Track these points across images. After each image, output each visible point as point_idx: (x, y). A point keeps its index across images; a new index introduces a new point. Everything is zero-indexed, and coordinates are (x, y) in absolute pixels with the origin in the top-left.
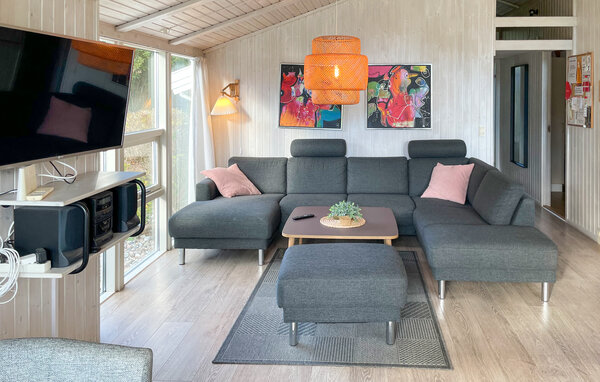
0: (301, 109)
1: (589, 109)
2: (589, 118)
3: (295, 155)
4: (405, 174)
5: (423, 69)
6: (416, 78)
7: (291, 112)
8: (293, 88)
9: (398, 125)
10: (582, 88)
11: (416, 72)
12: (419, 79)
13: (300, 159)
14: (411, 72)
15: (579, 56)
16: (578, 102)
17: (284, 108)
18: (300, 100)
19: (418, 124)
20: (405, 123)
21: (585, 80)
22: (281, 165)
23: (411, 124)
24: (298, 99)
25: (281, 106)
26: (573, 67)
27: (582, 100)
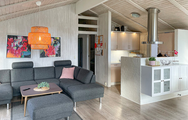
0: (16, 51)
1: (102, 51)
2: (102, 53)
3: (14, 68)
4: (54, 72)
5: (58, 39)
6: (56, 41)
7: (12, 53)
8: (12, 44)
9: (51, 56)
10: (100, 45)
11: (56, 39)
12: (57, 42)
13: (16, 69)
14: (54, 39)
15: (99, 36)
16: (99, 48)
17: (8, 51)
18: (15, 48)
19: (57, 55)
20: (53, 55)
21: (101, 43)
22: (8, 72)
23: (55, 55)
24: (14, 48)
25: (7, 50)
26: (97, 39)
27: (100, 48)
